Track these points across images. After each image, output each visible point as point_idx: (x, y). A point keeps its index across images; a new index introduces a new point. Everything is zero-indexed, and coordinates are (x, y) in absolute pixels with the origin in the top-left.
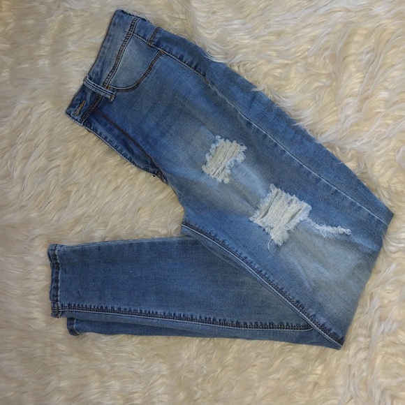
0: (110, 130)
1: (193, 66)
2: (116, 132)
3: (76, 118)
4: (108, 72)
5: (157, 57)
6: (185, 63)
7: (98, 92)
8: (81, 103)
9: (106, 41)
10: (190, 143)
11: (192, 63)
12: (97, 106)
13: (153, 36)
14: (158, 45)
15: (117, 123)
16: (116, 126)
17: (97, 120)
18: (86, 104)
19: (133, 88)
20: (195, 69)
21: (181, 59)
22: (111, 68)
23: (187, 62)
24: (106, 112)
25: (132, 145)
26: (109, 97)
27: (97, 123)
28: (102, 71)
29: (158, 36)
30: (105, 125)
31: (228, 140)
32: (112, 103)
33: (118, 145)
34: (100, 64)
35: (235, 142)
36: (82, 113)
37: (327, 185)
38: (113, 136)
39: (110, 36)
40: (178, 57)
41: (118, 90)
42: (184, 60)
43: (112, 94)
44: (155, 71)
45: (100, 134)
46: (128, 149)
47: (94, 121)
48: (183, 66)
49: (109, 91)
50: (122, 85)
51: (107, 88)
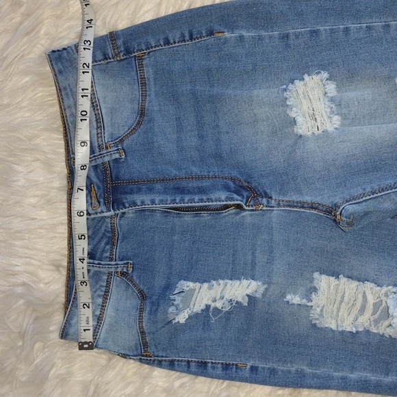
0: (151, 190)
1: (187, 38)
2: (158, 186)
3: (99, 210)
5: (141, 65)
6: (175, 43)
7: (100, 161)
10: (256, 121)
11: (183, 36)
13: (115, 47)
14: (128, 51)
15: (151, 176)
16: (153, 181)
17: (127, 193)
18: (99, 188)
19: (139, 124)
20: (191, 38)
21: (167, 42)
22: (95, 124)
23: (177, 40)
24: (127, 177)
25: (193, 184)
26: (117, 156)
27: (128, 196)
29: (120, 42)
30: (139, 190)
31: (297, 82)
32: (126, 160)
33: (173, 198)
35: (306, 76)
36: (102, 200)
38: (159, 193)
40: (162, 44)
41: (122, 141)
42: (172, 41)
43: (118, 150)
44: (152, 83)
45: (143, 203)
46: (189, 193)
47: (123, 196)
48: (175, 48)
49: (112, 149)
50: (122, 132)
51: (107, 148)
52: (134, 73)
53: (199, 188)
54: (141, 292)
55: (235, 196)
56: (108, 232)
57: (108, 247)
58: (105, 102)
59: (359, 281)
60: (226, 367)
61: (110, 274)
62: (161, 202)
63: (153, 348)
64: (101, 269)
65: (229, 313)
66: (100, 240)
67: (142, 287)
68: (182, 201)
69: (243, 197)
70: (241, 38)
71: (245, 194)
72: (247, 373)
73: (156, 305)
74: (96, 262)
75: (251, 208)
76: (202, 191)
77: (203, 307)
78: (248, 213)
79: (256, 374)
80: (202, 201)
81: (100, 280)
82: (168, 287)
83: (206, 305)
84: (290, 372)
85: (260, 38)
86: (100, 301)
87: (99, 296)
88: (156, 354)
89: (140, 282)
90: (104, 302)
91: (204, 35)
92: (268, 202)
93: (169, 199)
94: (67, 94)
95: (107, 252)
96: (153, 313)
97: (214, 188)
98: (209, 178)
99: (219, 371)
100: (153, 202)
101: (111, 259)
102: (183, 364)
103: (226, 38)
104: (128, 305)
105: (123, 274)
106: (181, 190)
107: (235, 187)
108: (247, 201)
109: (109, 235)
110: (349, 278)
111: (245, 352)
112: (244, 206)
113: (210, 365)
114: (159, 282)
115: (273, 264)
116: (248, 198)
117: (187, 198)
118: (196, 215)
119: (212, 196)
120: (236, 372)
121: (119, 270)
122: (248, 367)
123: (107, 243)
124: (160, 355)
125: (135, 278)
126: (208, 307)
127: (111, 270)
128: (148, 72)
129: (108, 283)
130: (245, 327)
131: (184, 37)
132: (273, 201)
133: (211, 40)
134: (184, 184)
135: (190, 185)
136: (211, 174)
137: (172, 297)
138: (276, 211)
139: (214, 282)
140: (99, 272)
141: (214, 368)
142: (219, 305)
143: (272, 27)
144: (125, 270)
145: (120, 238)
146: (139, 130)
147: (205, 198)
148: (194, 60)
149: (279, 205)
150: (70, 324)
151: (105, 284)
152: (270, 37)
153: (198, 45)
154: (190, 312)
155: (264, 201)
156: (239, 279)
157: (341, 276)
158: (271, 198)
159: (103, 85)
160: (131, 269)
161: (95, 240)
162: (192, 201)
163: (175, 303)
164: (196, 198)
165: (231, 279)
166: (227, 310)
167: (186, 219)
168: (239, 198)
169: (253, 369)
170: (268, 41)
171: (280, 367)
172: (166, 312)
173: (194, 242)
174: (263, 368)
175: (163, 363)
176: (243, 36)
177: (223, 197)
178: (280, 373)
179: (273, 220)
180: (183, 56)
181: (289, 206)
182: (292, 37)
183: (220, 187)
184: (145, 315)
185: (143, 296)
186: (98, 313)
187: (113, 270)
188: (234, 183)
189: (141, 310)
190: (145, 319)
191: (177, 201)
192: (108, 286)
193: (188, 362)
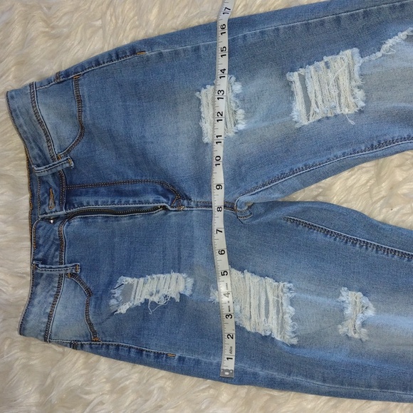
0: (96, 193)
1: (114, 58)
2: (102, 190)
4: (45, 145)
5: (77, 85)
6: (104, 63)
7: (54, 170)
8: (49, 195)
9: (16, 119)
12: (66, 185)
14: (66, 74)
15: (97, 181)
16: (98, 185)
17: (77, 195)
18: (56, 191)
20: (118, 58)
21: (98, 64)
22: (44, 137)
23: (105, 61)
24: (78, 182)
25: (128, 188)
26: (67, 165)
27: (77, 198)
28: (40, 150)
30: (87, 193)
31: (208, 87)
32: (75, 168)
33: (113, 200)
34: (33, 144)
36: (57, 202)
37: (352, 15)
38: (102, 196)
39: (15, 110)
40: (94, 65)
41: (69, 151)
42: (102, 62)
43: (67, 159)
44: (87, 99)
45: (88, 204)
46: (127, 195)
47: (73, 198)
48: (105, 68)
49: (62, 160)
50: (68, 143)
51: (58, 158)
52: (71, 92)
53: (133, 191)
54: (88, 289)
55: (162, 199)
56: (56, 240)
57: (57, 253)
58: (49, 119)
59: (261, 276)
60: (158, 355)
61: (61, 276)
62: (104, 203)
63: (101, 334)
64: (53, 273)
65: (164, 307)
66: (50, 248)
67: (88, 285)
68: (120, 202)
69: (169, 200)
70: (161, 54)
71: (171, 197)
72: (175, 363)
73: (99, 299)
74: (48, 266)
75: (174, 209)
76: (135, 194)
77: (142, 300)
78: (173, 213)
79: (183, 364)
80: (135, 202)
81: (53, 281)
82: (111, 283)
83: (145, 300)
84: (211, 364)
85: (177, 53)
86: (51, 300)
87: (51, 296)
88: (104, 339)
89: (87, 281)
90: (55, 301)
91: (128, 54)
92: (188, 203)
93: (110, 201)
94: (17, 115)
95: (57, 258)
96: (98, 306)
97: (145, 192)
98: (141, 182)
99: (152, 359)
100: (96, 203)
101: (62, 264)
102: (126, 349)
103: (147, 56)
104: (77, 303)
105: (73, 275)
106: (120, 193)
107: (162, 191)
108: (172, 203)
109: (57, 242)
110: (252, 272)
111: (175, 344)
112: (169, 208)
113: (144, 352)
114: (103, 279)
115: (193, 257)
116: (173, 200)
117: (124, 200)
118: (131, 217)
119: (142, 199)
120: (166, 361)
121: (69, 272)
122: (176, 357)
123: (56, 250)
124: (108, 340)
125: (83, 277)
126: (146, 301)
127: (61, 272)
128: (83, 90)
129: (60, 283)
130: (177, 321)
131: (112, 57)
132: (192, 203)
133: (136, 58)
134: (122, 187)
135: (127, 189)
136: (144, 178)
137: (113, 291)
138: (195, 211)
139: (149, 277)
140: (52, 274)
141: (147, 355)
142: (155, 299)
143: (185, 42)
144: (74, 272)
145: (67, 244)
146: (83, 141)
147: (137, 200)
148: (123, 76)
149: (197, 206)
150: (27, 321)
151: (56, 285)
152: (184, 51)
153: (124, 63)
154: (131, 304)
155: (185, 202)
156: (169, 272)
157: (245, 271)
158: (190, 199)
159: (45, 104)
160: (79, 270)
161: (46, 247)
162: (127, 203)
163: (116, 295)
164: (131, 200)
165: (163, 273)
166: (162, 304)
167: (123, 222)
168: (165, 200)
169: (181, 359)
170: (183, 55)
171: (203, 359)
172: (108, 305)
173: (131, 243)
174: (190, 359)
175: (110, 346)
176: (161, 53)
177: (151, 200)
178: (203, 364)
179: (194, 218)
180: (113, 73)
181: (206, 206)
182: (202, 49)
183: (149, 190)
184: (91, 309)
185: (89, 293)
186: (48, 310)
187: (63, 272)
188: (163, 187)
189: (88, 304)
190: (91, 313)
191: (116, 203)
192: (59, 287)
193: (130, 348)
